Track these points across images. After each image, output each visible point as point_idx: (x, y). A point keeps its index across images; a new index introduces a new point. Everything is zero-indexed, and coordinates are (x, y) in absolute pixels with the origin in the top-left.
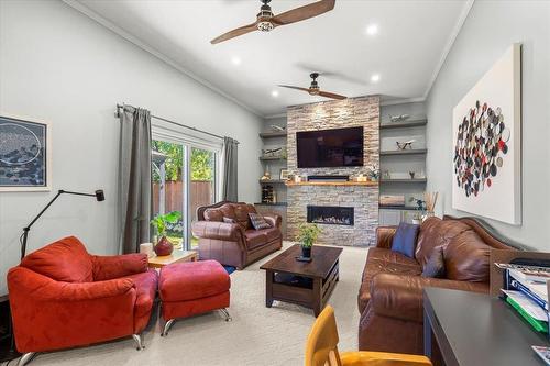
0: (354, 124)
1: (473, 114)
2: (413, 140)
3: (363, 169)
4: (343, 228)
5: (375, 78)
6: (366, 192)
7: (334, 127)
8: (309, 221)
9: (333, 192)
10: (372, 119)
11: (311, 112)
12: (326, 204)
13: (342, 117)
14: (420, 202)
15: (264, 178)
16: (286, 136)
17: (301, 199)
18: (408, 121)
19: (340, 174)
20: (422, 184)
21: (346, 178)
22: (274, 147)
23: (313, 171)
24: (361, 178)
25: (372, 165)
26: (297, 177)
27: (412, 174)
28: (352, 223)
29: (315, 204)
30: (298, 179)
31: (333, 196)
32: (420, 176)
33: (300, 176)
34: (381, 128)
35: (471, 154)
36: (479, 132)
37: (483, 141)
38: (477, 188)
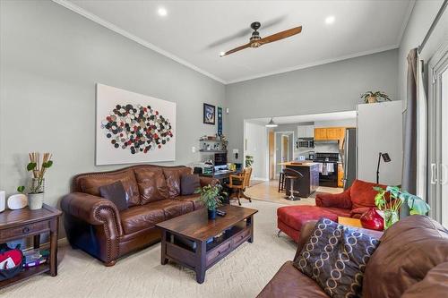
35: (142, 131)
36: (152, 122)
37: (155, 127)
38: (148, 148)
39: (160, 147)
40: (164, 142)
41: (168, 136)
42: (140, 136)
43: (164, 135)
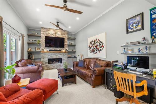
0: (62, 37)
1: (95, 40)
2: (73, 43)
3: (64, 48)
4: (59, 64)
5: (70, 27)
6: (65, 54)
7: (56, 37)
8: (49, 63)
9: (56, 54)
10: (66, 36)
11: (49, 31)
12: (54, 58)
13: (59, 34)
14: (75, 56)
15: (29, 50)
16: (40, 36)
17: (46, 57)
18: (72, 38)
19: (58, 49)
20: (74, 52)
21: (60, 50)
22: (34, 40)
23: (51, 48)
24: (64, 51)
25: (66, 48)
26: (45, 50)
27: (73, 50)
28: (61, 62)
29: (51, 58)
30: (45, 51)
31: (56, 56)
32: (74, 50)
33: (46, 50)
34: (68, 39)
35: (94, 47)
36: (97, 44)
37: (98, 45)
38: (96, 53)
39: (100, 52)
40: (101, 50)
41: (102, 48)
42: (94, 49)
43: (101, 47)
